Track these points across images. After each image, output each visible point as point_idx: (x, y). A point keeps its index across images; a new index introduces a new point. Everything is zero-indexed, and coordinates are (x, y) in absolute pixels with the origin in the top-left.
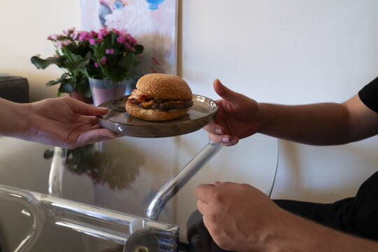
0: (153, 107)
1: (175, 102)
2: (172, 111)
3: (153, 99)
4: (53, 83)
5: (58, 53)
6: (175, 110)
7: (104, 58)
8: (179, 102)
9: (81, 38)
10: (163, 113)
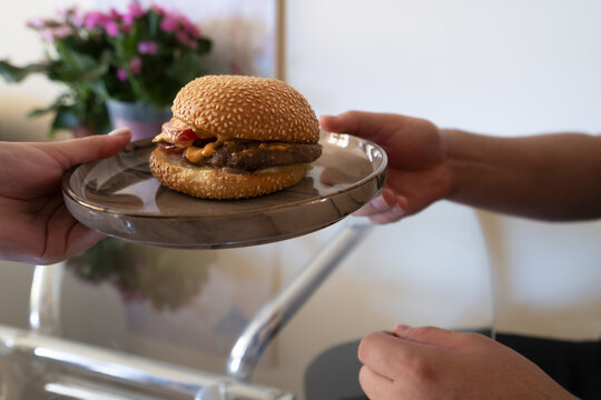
0: (214, 161)
1: (272, 148)
2: (264, 171)
3: (213, 139)
4: (38, 112)
5: (47, 53)
6: (273, 170)
7: (136, 63)
8: (281, 147)
9: (90, 24)
10: (239, 177)
